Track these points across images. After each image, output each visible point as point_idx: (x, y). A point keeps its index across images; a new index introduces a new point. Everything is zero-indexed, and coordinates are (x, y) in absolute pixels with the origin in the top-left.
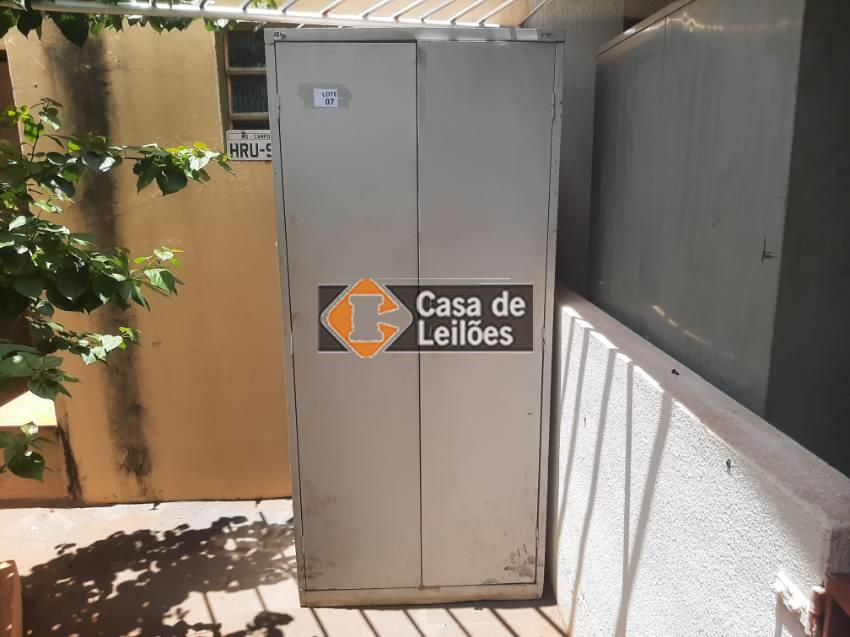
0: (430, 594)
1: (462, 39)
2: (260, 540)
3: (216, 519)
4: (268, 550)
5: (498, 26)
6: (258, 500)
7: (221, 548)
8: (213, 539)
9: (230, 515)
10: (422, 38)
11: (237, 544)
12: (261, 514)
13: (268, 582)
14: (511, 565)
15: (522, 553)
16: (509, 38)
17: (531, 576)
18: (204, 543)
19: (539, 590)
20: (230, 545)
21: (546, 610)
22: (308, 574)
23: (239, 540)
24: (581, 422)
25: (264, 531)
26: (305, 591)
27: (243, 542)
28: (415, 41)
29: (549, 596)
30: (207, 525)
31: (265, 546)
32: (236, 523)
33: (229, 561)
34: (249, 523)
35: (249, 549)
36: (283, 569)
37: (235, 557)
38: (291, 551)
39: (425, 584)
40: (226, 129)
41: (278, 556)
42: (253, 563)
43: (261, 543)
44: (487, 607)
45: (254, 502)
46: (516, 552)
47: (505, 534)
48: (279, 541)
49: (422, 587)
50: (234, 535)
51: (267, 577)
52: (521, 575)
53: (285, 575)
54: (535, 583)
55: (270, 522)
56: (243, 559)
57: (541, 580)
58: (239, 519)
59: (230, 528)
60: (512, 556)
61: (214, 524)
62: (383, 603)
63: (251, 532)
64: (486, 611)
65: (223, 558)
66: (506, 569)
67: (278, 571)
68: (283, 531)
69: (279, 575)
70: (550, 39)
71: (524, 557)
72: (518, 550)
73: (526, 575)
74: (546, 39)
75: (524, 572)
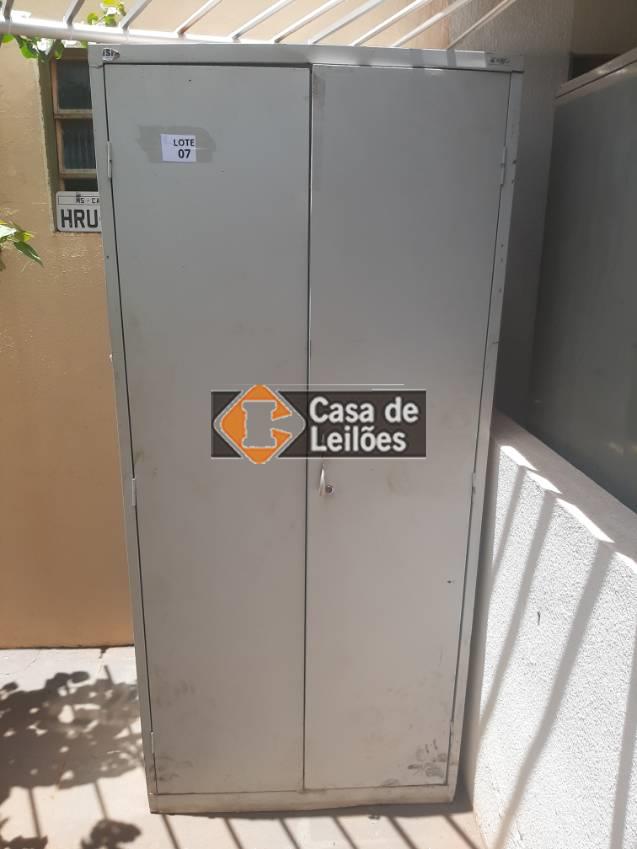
0: (313, 800)
2: (103, 707)
3: (51, 676)
4: (112, 723)
6: (104, 648)
7: (55, 719)
8: (46, 704)
9: (69, 670)
10: (319, 60)
11: (75, 713)
12: (106, 668)
13: (111, 774)
14: (415, 762)
15: (431, 749)
16: (445, 63)
17: (441, 776)
18: (34, 711)
19: (450, 792)
20: (66, 715)
21: (459, 818)
22: (159, 775)
23: (78, 707)
25: (109, 694)
26: (154, 778)
27: (82, 710)
28: (309, 65)
29: (461, 800)
30: (37, 684)
31: (109, 717)
32: (75, 681)
33: (62, 739)
34: (90, 682)
35: (89, 722)
36: (129, 752)
37: (71, 733)
38: (137, 727)
39: (307, 786)
40: (55, 190)
41: (124, 733)
42: (93, 743)
43: (105, 711)
44: (384, 814)
45: (99, 651)
46: (423, 747)
48: (126, 709)
49: (305, 791)
50: (73, 700)
51: (110, 765)
52: (428, 775)
53: (132, 762)
55: (117, 680)
56: (81, 738)
57: (453, 780)
58: (79, 676)
59: (67, 689)
60: (419, 751)
61: (49, 683)
62: (255, 809)
63: (93, 695)
64: (384, 821)
65: (56, 736)
66: (411, 767)
67: (124, 756)
68: (132, 694)
69: (124, 761)
70: (504, 69)
71: (434, 753)
72: (426, 746)
73: (435, 774)
74: (497, 67)
75: (432, 771)
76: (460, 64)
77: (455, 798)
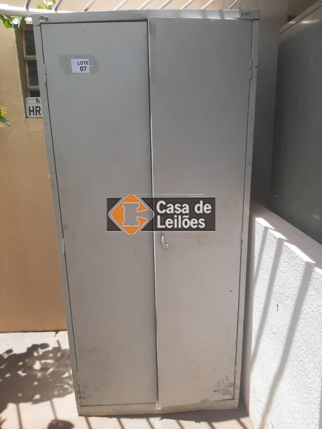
2: (56, 361)
3: (30, 346)
4: (60, 369)
6: (57, 331)
7: (31, 368)
8: (27, 360)
9: (39, 343)
11: (42, 364)
12: (58, 341)
13: (59, 396)
14: (216, 388)
15: (225, 380)
17: (230, 394)
18: (21, 364)
19: (235, 403)
20: (37, 366)
21: (243, 420)
22: (82, 396)
23: (43, 361)
25: (59, 355)
27: (45, 363)
28: (146, 20)
30: (24, 350)
31: (58, 367)
32: (42, 348)
33: (35, 378)
34: (50, 349)
35: (49, 369)
36: (69, 384)
37: (39, 375)
40: (25, 96)
41: (67, 375)
42: (51, 380)
43: (56, 364)
45: (54, 333)
46: (221, 381)
50: (40, 358)
51: (59, 391)
52: (224, 394)
55: (63, 347)
56: (44, 377)
57: (237, 397)
58: (44, 346)
59: (38, 352)
60: (219, 383)
61: (29, 349)
62: (133, 413)
63: (51, 355)
65: (31, 377)
66: (215, 391)
67: (66, 386)
69: (67, 389)
71: (226, 383)
72: (222, 379)
73: (227, 394)
74: (246, 17)
75: (226, 392)
77: (239, 406)
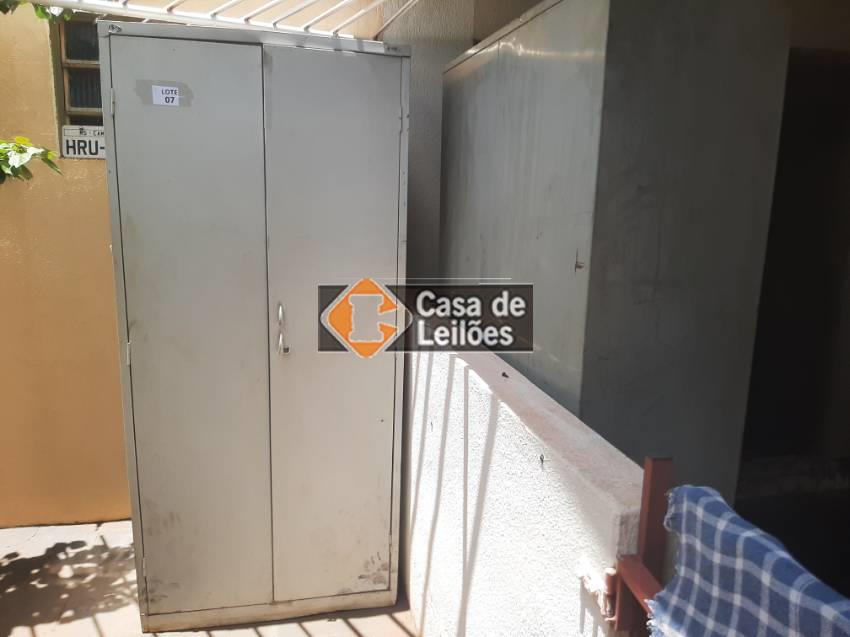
0: (282, 610)
1: (309, 46)
2: (100, 565)
3: (51, 545)
4: (107, 575)
5: (352, 37)
6: (99, 523)
7: (56, 576)
8: (47, 566)
9: (68, 541)
10: (268, 41)
11: (74, 570)
12: (102, 537)
13: (107, 609)
14: (365, 573)
15: (376, 560)
16: (357, 49)
17: (385, 583)
18: (35, 571)
19: (393, 596)
20: (66, 572)
21: (399, 616)
22: (150, 597)
23: (76, 566)
24: (428, 426)
25: (105, 555)
26: (147, 615)
27: (80, 568)
28: (261, 44)
29: (402, 602)
30: (40, 552)
31: (105, 571)
32: (73, 548)
33: (64, 589)
34: (88, 548)
35: (86, 576)
36: (124, 594)
37: (71, 584)
38: (132, 576)
39: (276, 599)
40: (62, 123)
41: (120, 581)
42: (92, 590)
43: (101, 568)
44: (340, 617)
45: (95, 525)
46: (370, 560)
47: (359, 542)
48: (121, 565)
49: (274, 603)
50: (70, 561)
51: (107, 604)
52: (375, 583)
53: (126, 600)
54: (389, 589)
55: (112, 545)
56: (80, 588)
57: (394, 586)
58: (76, 545)
59: (66, 554)
60: (366, 564)
61: (49, 550)
62: (233, 622)
63: (90, 557)
64: (339, 622)
65: (56, 586)
66: (361, 577)
67: (119, 597)
68: (127, 555)
69: (120, 600)
70: (396, 54)
71: (378, 564)
72: (372, 558)
73: (380, 582)
74: (393, 53)
75: (378, 580)
76: (367, 49)
77: (397, 600)
